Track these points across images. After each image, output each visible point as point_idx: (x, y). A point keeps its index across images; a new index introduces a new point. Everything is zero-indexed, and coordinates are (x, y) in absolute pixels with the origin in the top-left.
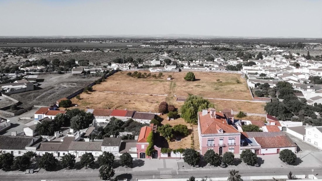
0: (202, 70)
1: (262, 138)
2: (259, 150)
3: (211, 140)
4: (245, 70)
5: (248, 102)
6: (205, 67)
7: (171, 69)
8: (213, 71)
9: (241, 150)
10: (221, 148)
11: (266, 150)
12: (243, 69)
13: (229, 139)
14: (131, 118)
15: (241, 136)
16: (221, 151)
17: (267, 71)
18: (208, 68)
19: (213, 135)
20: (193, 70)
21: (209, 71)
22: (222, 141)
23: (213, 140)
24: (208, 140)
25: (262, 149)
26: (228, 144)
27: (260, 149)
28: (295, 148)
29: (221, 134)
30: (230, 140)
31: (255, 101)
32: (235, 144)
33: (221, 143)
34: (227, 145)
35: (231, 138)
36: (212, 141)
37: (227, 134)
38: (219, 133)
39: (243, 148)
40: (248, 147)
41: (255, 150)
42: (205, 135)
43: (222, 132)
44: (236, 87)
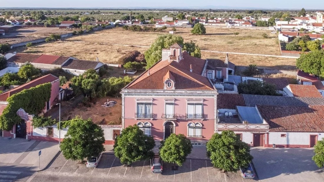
0: (222, 26)
1: (276, 109)
2: (263, 134)
3: (146, 104)
4: (279, 25)
5: (273, 57)
6: (226, 23)
7: (181, 24)
8: (235, 28)
9: (219, 130)
11: (283, 135)
12: (277, 25)
13: (189, 104)
14: (59, 66)
15: (218, 99)
17: (309, 26)
20: (211, 26)
21: (230, 27)
22: (172, 107)
23: (151, 104)
24: (138, 103)
26: (187, 116)
27: (268, 133)
29: (169, 92)
30: (193, 106)
31: (284, 55)
32: (204, 116)
33: (170, 112)
34: (183, 117)
35: (195, 102)
36: (147, 106)
37: (184, 92)
38: (165, 88)
39: (224, 128)
40: (236, 125)
41: (253, 133)
42: (130, 91)
43: (172, 87)
44: (260, 41)
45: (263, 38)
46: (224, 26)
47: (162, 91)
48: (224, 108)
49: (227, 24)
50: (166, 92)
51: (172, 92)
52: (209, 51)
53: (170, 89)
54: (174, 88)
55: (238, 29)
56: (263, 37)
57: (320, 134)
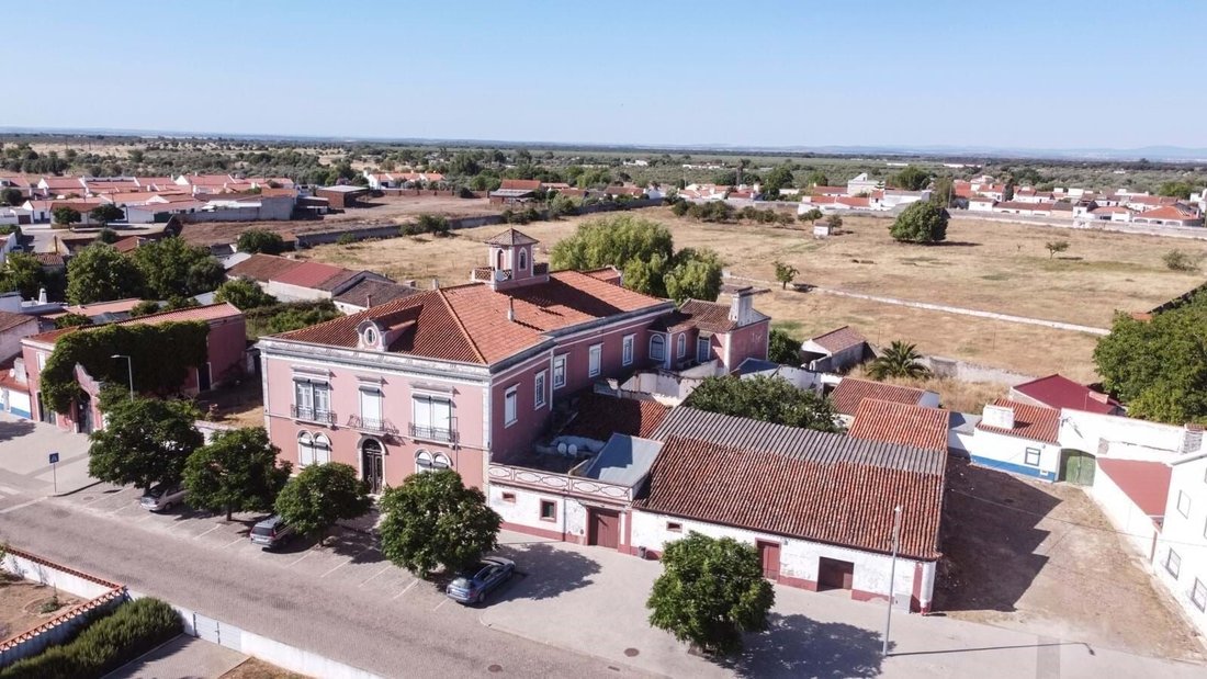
2: (615, 514)
3: (316, 385)
9: (494, 483)
10: (369, 444)
13: (417, 398)
14: (328, 295)
16: (372, 466)
18: (1089, 210)
19: (320, 349)
20: (1008, 217)
22: (375, 399)
23: (326, 385)
24: (298, 381)
25: (638, 516)
26: (413, 428)
27: (629, 515)
28: (918, 574)
29: (367, 356)
30: (426, 405)
32: (453, 436)
33: (372, 413)
34: (404, 432)
35: (433, 394)
37: (403, 361)
38: (361, 346)
39: (509, 478)
40: (542, 476)
41: (587, 506)
42: (277, 344)
43: (377, 344)
44: (1128, 280)
45: (1167, 268)
46: (1063, 221)
47: (351, 354)
48: (580, 436)
49: (1079, 212)
50: (361, 355)
51: (376, 357)
52: (866, 297)
53: (371, 350)
54: (381, 348)
55: (1118, 232)
56: (1162, 265)
57: (786, 543)
